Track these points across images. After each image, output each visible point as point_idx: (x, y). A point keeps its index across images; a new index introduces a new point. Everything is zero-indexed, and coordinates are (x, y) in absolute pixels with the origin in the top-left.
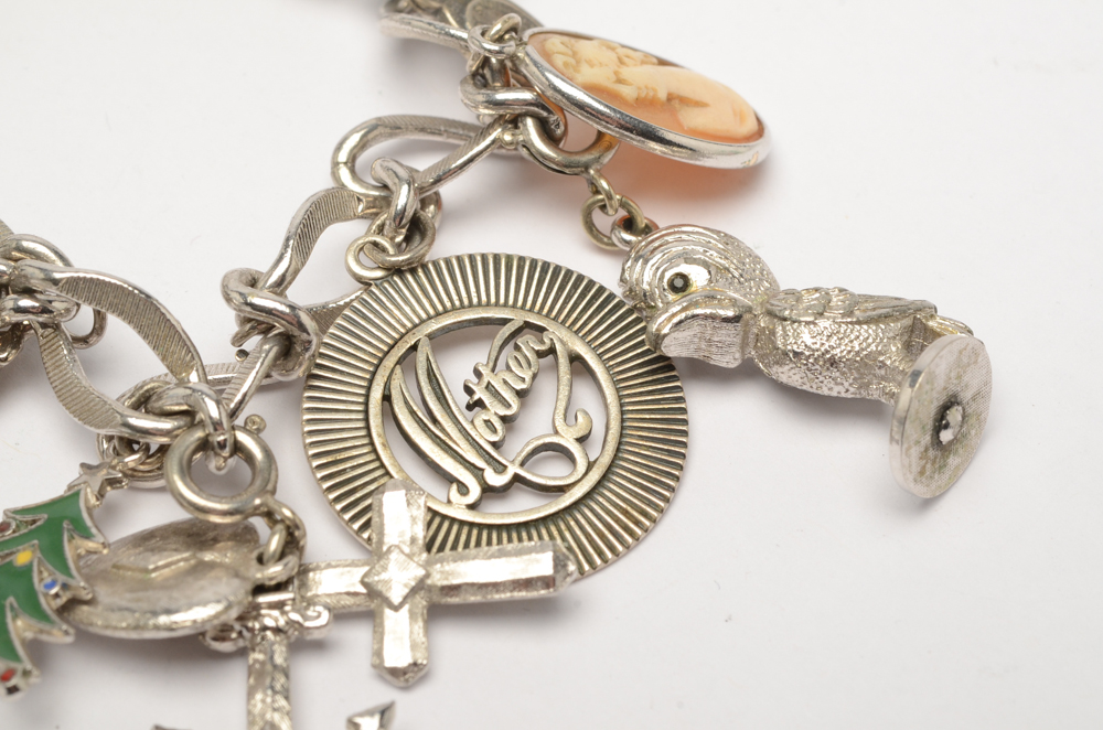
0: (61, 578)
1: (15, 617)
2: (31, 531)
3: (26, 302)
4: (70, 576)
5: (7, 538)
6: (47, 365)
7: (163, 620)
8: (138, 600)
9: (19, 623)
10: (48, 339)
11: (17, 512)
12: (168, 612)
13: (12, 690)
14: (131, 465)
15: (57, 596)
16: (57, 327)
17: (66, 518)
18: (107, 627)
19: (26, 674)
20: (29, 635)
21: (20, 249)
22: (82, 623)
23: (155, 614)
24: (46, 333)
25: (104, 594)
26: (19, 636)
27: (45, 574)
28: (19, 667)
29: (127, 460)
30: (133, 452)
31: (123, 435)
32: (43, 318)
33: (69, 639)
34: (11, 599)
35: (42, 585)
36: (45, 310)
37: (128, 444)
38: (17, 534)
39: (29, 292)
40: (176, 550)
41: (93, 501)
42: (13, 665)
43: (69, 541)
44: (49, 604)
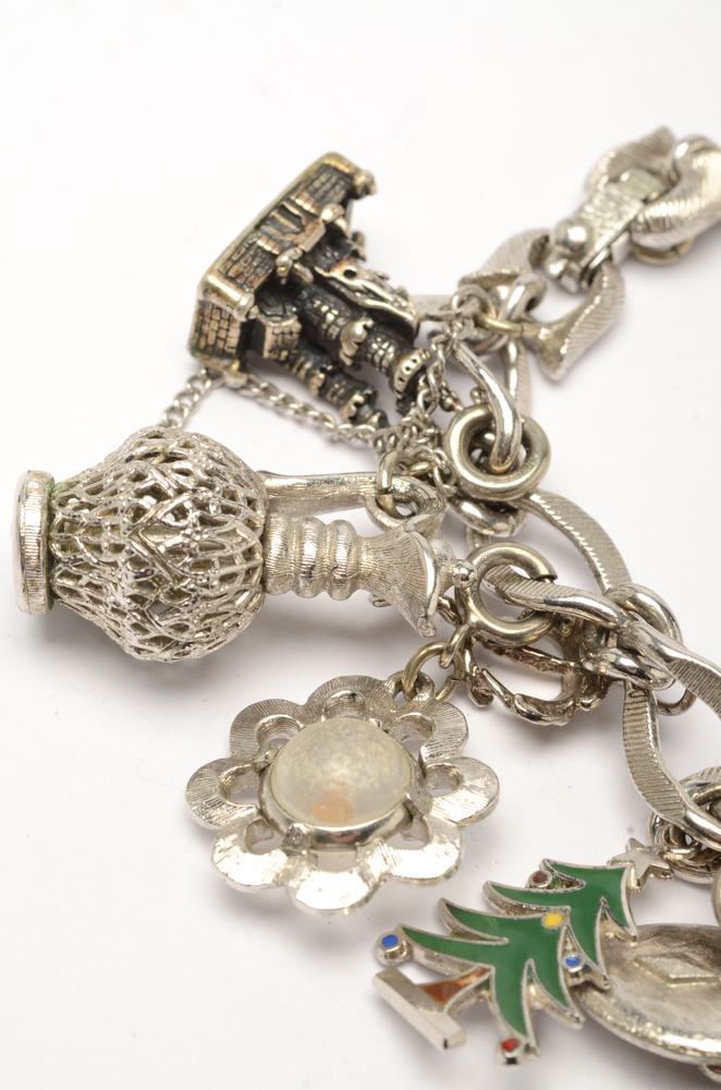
0: (586, 959)
1: (530, 982)
2: (566, 894)
3: (627, 662)
4: (594, 959)
5: (541, 891)
6: (625, 725)
7: (672, 1039)
8: (654, 1009)
9: (532, 989)
10: (635, 700)
11: (555, 865)
12: (679, 1032)
13: (512, 1061)
14: (679, 857)
15: (576, 975)
16: (647, 693)
17: (605, 893)
18: (615, 1025)
19: (528, 1049)
20: (538, 1005)
21: (634, 600)
22: (592, 1010)
23: (665, 1030)
24: (636, 694)
25: (621, 988)
26: (529, 1004)
27: (570, 947)
28: (523, 1040)
29: (675, 851)
30: (684, 845)
31: (679, 825)
32: (639, 682)
33: (577, 1027)
34: (531, 962)
35: (565, 958)
36: (641, 674)
37: (680, 837)
38: (551, 891)
39: (633, 653)
40: (701, 966)
41: (633, 884)
42: (518, 1035)
43: (602, 920)
44: (566, 981)
